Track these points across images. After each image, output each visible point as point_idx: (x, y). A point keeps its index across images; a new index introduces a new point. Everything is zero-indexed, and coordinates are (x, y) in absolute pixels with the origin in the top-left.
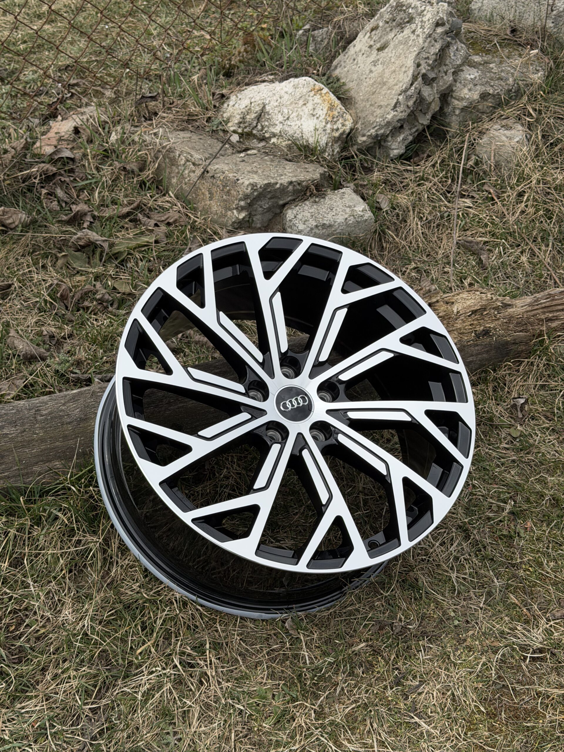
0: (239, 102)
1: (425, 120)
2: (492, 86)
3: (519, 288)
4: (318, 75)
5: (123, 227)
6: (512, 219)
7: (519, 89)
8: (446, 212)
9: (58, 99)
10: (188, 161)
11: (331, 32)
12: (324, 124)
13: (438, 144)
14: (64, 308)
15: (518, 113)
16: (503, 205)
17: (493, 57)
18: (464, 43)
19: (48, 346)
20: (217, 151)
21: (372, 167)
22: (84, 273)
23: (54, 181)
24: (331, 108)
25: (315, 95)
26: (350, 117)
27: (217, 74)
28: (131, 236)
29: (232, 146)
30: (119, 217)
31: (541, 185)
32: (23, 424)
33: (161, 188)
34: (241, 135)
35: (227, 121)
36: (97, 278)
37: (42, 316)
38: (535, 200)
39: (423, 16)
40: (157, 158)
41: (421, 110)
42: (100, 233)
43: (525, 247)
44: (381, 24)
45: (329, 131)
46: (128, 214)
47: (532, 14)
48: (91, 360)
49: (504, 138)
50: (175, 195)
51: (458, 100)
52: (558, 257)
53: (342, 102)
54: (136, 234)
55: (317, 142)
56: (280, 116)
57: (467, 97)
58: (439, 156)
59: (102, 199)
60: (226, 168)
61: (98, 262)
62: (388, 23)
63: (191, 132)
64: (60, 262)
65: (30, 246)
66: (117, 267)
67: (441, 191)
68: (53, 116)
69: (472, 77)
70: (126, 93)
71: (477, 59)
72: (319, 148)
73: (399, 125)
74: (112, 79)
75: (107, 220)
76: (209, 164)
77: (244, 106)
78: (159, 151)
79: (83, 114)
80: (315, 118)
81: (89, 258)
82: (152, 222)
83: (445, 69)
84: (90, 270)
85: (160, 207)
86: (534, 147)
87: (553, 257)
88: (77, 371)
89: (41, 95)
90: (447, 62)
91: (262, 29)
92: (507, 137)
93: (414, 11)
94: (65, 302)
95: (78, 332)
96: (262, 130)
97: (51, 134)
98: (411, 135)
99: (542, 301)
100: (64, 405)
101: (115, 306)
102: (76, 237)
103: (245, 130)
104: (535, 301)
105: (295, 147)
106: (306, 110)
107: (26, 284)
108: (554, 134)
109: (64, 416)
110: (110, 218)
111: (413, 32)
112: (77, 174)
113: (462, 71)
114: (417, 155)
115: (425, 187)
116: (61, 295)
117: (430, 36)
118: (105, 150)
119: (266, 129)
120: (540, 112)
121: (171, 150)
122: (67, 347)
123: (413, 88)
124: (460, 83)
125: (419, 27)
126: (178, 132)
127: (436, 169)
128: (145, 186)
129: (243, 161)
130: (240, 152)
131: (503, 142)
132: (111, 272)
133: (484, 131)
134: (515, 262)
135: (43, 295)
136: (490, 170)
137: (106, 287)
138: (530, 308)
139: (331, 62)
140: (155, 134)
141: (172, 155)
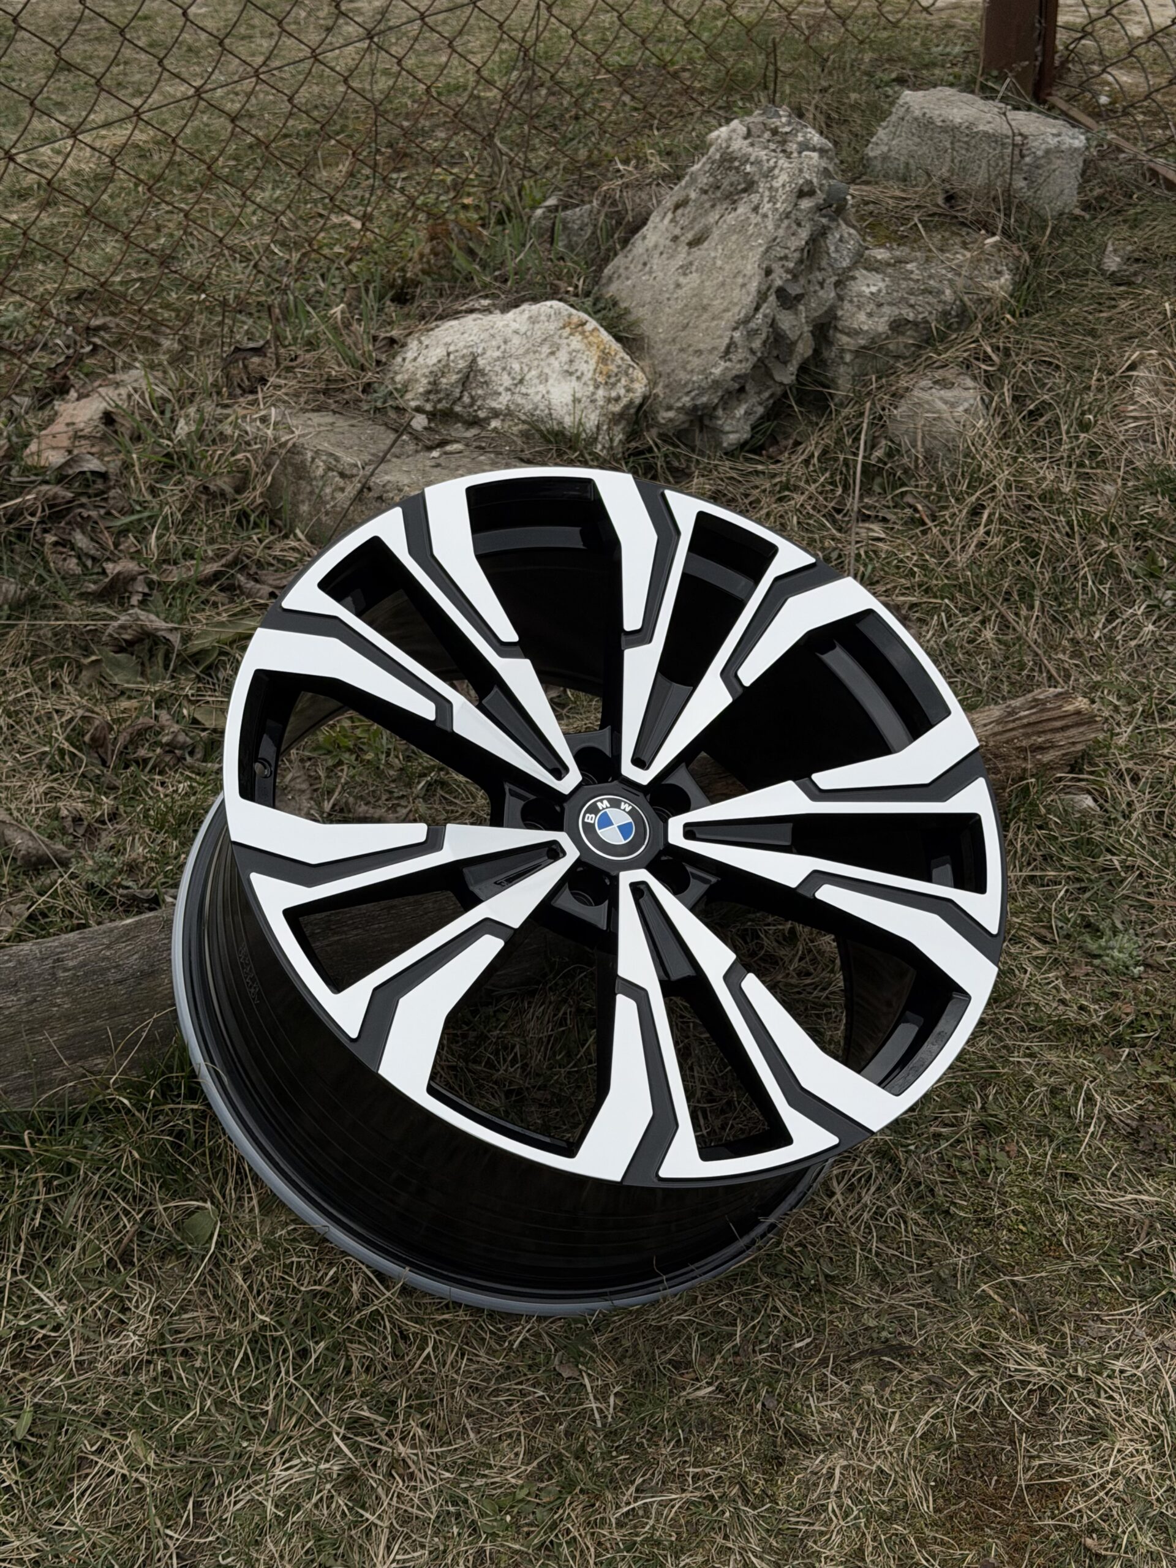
0: (424, 352)
1: (786, 375)
2: (912, 306)
3: (980, 691)
4: (576, 295)
5: (206, 602)
6: (962, 560)
7: (964, 308)
8: (835, 549)
9: (68, 357)
10: (330, 469)
11: (599, 212)
12: (591, 388)
13: (814, 419)
14: (98, 762)
15: (966, 355)
16: (944, 533)
17: (913, 249)
18: (854, 227)
19: (70, 838)
20: (384, 448)
21: (688, 467)
22: (134, 694)
23: (68, 518)
24: (605, 357)
25: (571, 334)
26: (641, 375)
27: (380, 298)
28: (224, 617)
29: (416, 437)
30: (198, 583)
31: (1014, 492)
32: (30, 988)
33: (279, 523)
34: (432, 416)
35: (404, 390)
36: (160, 703)
37: (55, 780)
38: (1003, 520)
39: (774, 177)
40: (269, 466)
41: (777, 357)
42: (163, 616)
43: (989, 612)
44: (693, 195)
45: (601, 403)
46: (217, 576)
47: (984, 164)
48: (156, 861)
49: (940, 405)
50: (307, 536)
51: (848, 334)
52: (1052, 628)
53: (624, 347)
54: (234, 615)
55: (580, 423)
56: (505, 376)
57: (865, 328)
58: (817, 443)
59: (165, 549)
60: (406, 482)
61: (161, 670)
62: (706, 192)
63: (334, 412)
64: (85, 675)
65: (27, 646)
66: (199, 679)
67: (825, 511)
68: (62, 390)
69: (874, 289)
70: (202, 341)
71: (881, 254)
72: (584, 436)
73: (737, 386)
74: (173, 314)
75: (176, 589)
76: (372, 474)
77: (434, 360)
78: (273, 453)
79: (118, 385)
80: (574, 378)
81: (143, 664)
82: (266, 590)
83: (819, 276)
84: (146, 687)
85: (279, 561)
86: (999, 420)
87: (1045, 629)
88: (130, 884)
89: (33, 349)
90: (824, 264)
91: (465, 207)
92: (946, 402)
93: (754, 169)
94: (101, 751)
95: (129, 809)
96: (472, 405)
97: (58, 427)
98: (760, 404)
99: (1023, 714)
100: (108, 947)
101: (199, 755)
102: (116, 624)
103: (439, 406)
104: (1010, 714)
105: (537, 436)
106: (556, 364)
107: (21, 720)
108: (1036, 393)
109: (109, 969)
110: (182, 586)
111: (756, 209)
112: (111, 502)
113: (854, 278)
114: (775, 441)
115: (792, 502)
116: (93, 739)
117: (788, 215)
118: (168, 455)
119: (479, 403)
120: (1007, 353)
121: (296, 450)
122: (107, 839)
123: (759, 316)
124: (851, 301)
125: (766, 199)
126: (307, 415)
127: (811, 468)
128: (248, 522)
129: (438, 465)
130: (430, 449)
131: (938, 412)
132: (188, 691)
133: (901, 391)
134: (971, 641)
135: (57, 740)
136: (917, 466)
137: (178, 718)
138: (999, 728)
139: (600, 269)
140: (264, 420)
141: (298, 459)
